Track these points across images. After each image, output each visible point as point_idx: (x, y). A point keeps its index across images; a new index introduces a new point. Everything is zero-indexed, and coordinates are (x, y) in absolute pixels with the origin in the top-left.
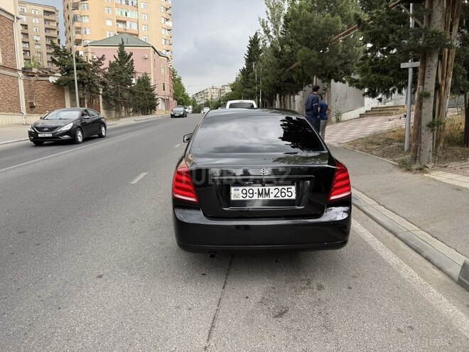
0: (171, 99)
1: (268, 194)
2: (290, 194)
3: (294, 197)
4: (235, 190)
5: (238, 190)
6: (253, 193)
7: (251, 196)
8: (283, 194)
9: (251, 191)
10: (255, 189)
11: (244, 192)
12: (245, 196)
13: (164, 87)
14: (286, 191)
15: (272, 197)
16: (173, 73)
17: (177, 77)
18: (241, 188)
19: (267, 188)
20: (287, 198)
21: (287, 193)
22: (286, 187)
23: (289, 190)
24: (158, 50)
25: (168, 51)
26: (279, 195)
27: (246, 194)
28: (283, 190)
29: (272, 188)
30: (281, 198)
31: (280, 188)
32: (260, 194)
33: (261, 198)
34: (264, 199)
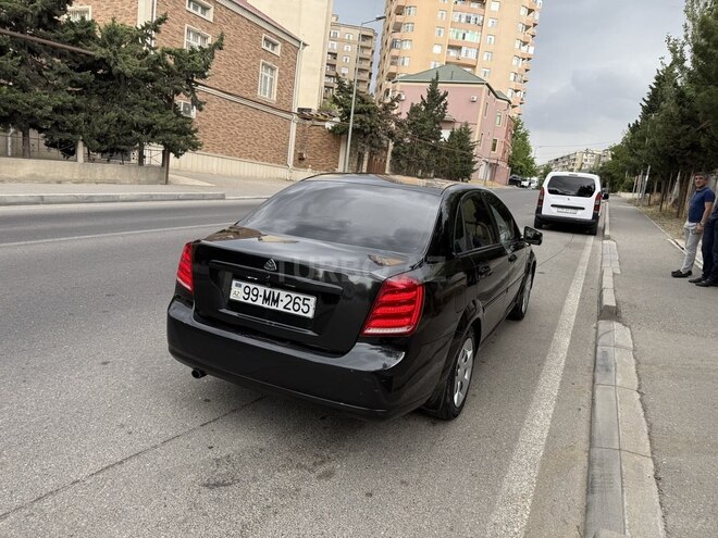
1: (276, 301)
2: (305, 309)
3: (310, 315)
4: (237, 285)
5: (240, 286)
6: (257, 295)
7: (254, 298)
8: (296, 307)
9: (255, 292)
10: (261, 289)
11: (247, 291)
12: (246, 296)
13: (494, 145)
14: (301, 303)
15: (280, 308)
18: (244, 284)
19: (276, 292)
20: (300, 313)
21: (302, 306)
22: (302, 297)
23: (306, 302)
24: (495, 89)
26: (290, 306)
27: (249, 294)
28: (297, 300)
29: (283, 294)
30: (292, 311)
31: (294, 295)
32: (266, 299)
33: (266, 305)
34: (270, 307)
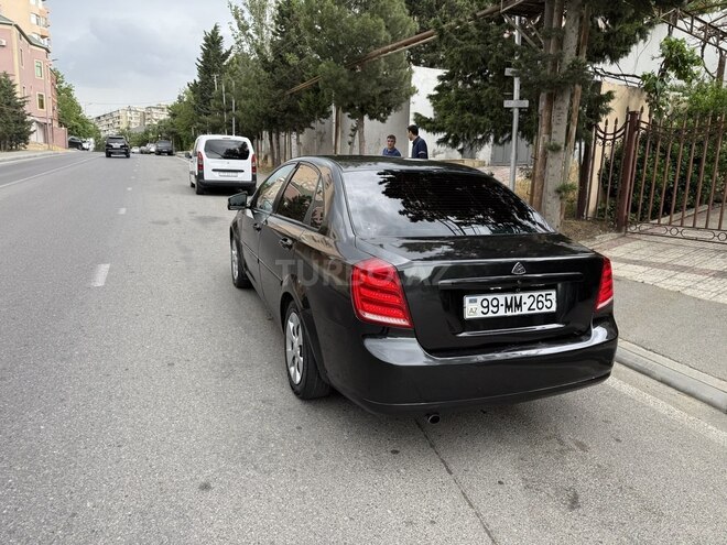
0: (56, 124)
1: (519, 306)
2: (548, 304)
3: (554, 309)
4: (471, 301)
5: (475, 301)
6: (497, 306)
7: (495, 309)
8: (540, 305)
9: (495, 303)
10: (501, 298)
11: (485, 304)
12: (485, 310)
13: (41, 102)
14: (543, 300)
15: (525, 311)
16: (57, 77)
17: (64, 85)
18: (480, 298)
19: (518, 296)
20: (545, 310)
21: (545, 303)
22: (544, 293)
23: (548, 297)
24: (27, 34)
25: (43, 37)
26: (534, 306)
27: (488, 307)
28: (540, 298)
29: (525, 296)
30: (537, 311)
31: (536, 294)
32: (508, 307)
33: (509, 314)
34: (514, 314)
